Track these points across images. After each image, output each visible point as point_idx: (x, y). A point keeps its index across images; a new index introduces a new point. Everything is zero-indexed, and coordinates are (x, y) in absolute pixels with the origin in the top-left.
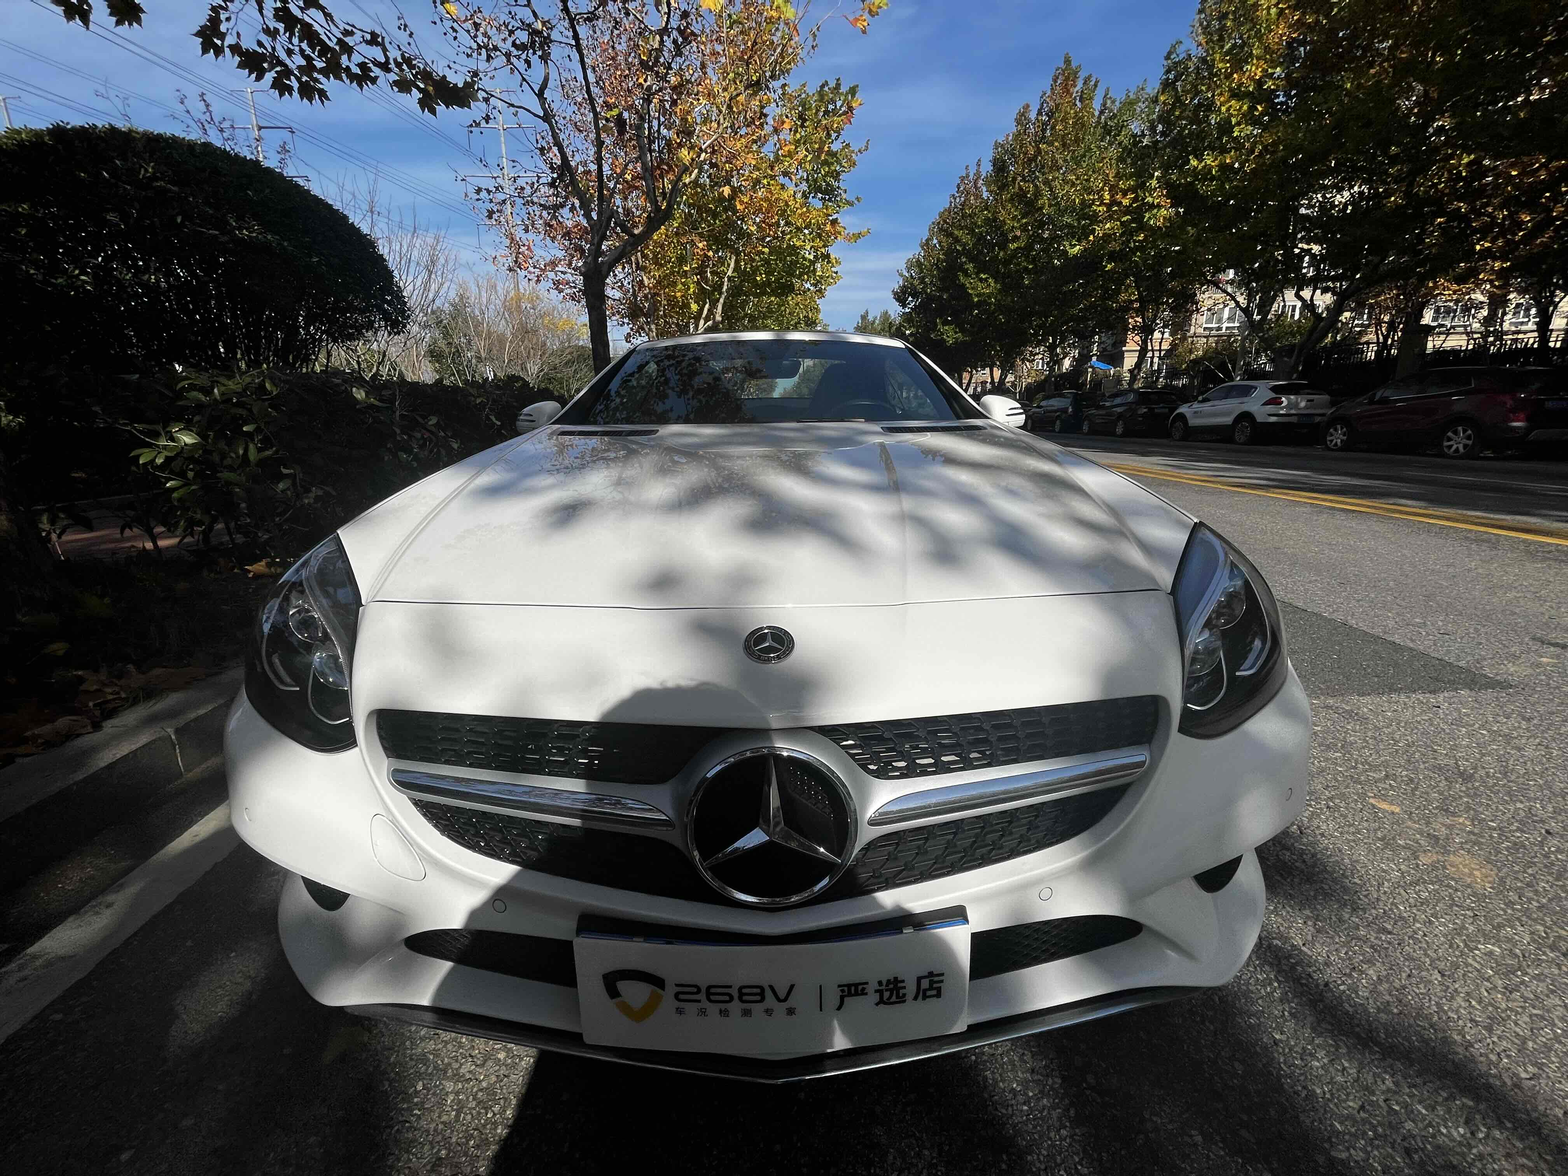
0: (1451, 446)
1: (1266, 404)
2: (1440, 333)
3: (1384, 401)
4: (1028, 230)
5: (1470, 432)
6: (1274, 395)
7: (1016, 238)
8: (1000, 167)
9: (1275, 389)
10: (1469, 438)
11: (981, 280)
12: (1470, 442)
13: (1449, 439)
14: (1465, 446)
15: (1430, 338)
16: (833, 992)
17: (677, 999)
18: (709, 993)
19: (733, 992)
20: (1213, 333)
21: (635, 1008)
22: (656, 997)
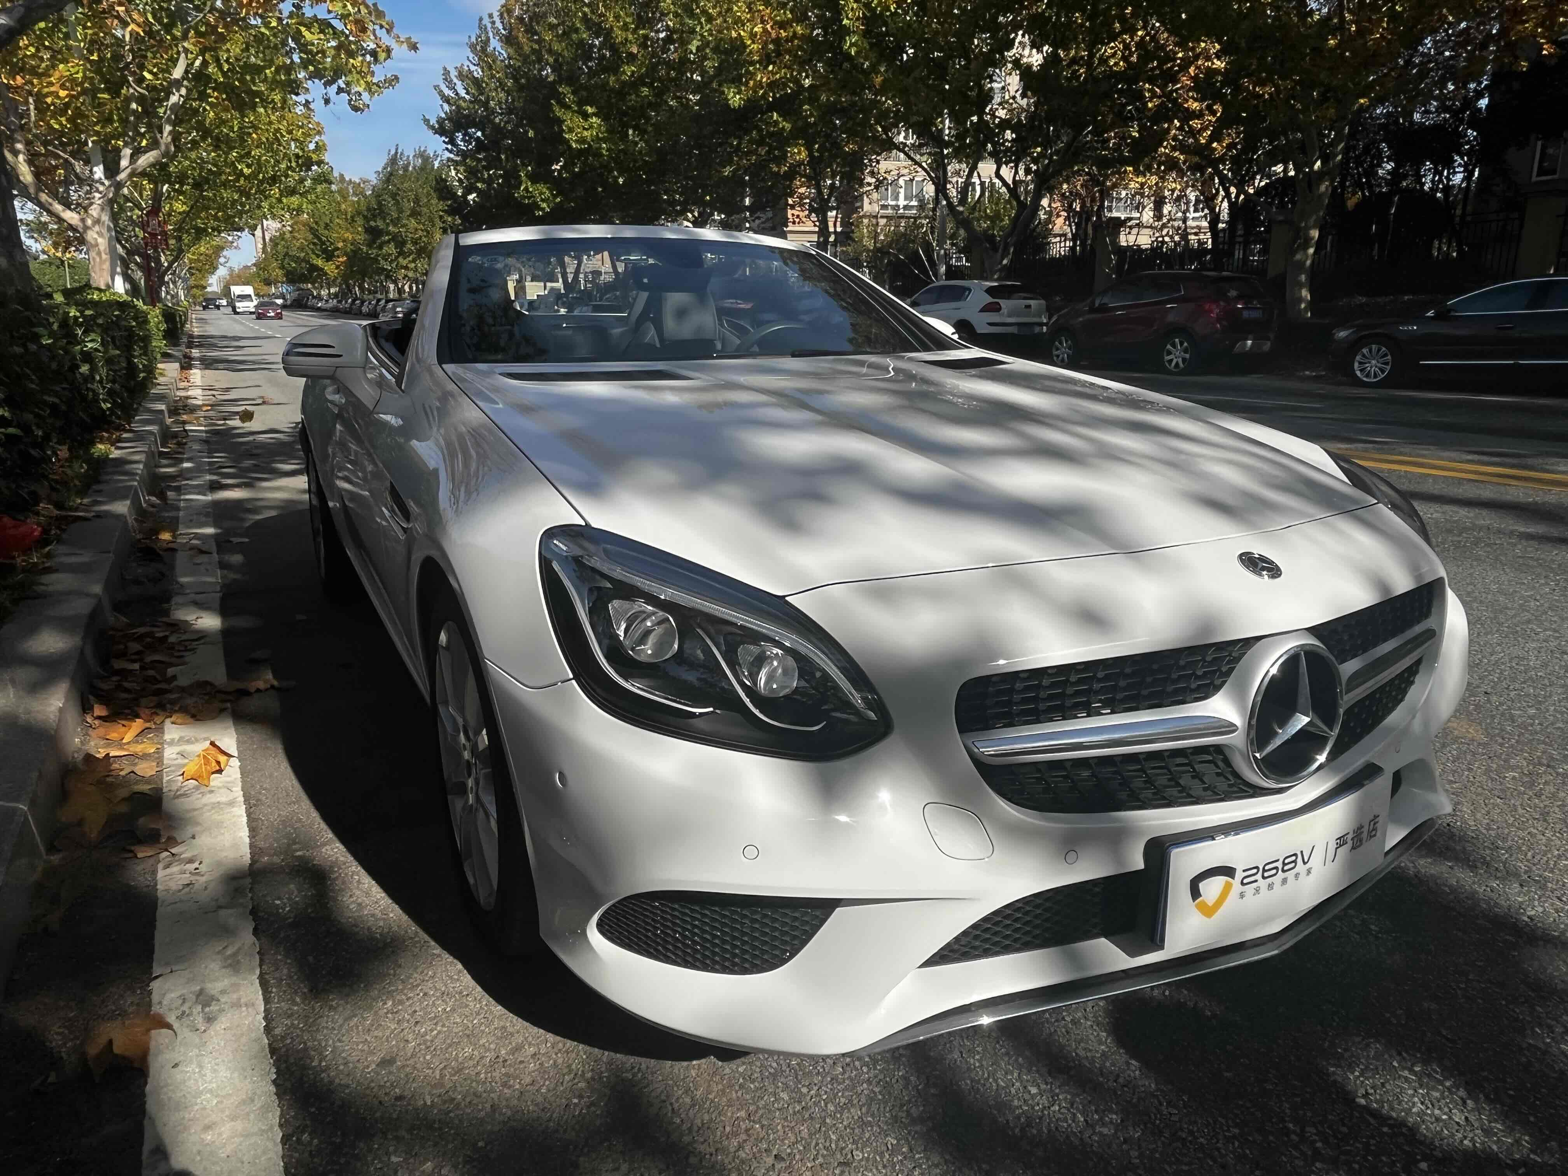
0: (1171, 360)
1: (983, 310)
2: (1132, 227)
3: (1104, 308)
4: (646, 46)
5: (1186, 344)
6: (990, 300)
7: (631, 56)
9: (990, 291)
10: (1186, 351)
12: (1187, 356)
13: (1169, 353)
14: (1184, 360)
15: (1122, 233)
16: (1332, 846)
17: (1242, 884)
18: (1264, 871)
19: (1279, 865)
20: (890, 211)
21: (1210, 904)
22: (1227, 888)
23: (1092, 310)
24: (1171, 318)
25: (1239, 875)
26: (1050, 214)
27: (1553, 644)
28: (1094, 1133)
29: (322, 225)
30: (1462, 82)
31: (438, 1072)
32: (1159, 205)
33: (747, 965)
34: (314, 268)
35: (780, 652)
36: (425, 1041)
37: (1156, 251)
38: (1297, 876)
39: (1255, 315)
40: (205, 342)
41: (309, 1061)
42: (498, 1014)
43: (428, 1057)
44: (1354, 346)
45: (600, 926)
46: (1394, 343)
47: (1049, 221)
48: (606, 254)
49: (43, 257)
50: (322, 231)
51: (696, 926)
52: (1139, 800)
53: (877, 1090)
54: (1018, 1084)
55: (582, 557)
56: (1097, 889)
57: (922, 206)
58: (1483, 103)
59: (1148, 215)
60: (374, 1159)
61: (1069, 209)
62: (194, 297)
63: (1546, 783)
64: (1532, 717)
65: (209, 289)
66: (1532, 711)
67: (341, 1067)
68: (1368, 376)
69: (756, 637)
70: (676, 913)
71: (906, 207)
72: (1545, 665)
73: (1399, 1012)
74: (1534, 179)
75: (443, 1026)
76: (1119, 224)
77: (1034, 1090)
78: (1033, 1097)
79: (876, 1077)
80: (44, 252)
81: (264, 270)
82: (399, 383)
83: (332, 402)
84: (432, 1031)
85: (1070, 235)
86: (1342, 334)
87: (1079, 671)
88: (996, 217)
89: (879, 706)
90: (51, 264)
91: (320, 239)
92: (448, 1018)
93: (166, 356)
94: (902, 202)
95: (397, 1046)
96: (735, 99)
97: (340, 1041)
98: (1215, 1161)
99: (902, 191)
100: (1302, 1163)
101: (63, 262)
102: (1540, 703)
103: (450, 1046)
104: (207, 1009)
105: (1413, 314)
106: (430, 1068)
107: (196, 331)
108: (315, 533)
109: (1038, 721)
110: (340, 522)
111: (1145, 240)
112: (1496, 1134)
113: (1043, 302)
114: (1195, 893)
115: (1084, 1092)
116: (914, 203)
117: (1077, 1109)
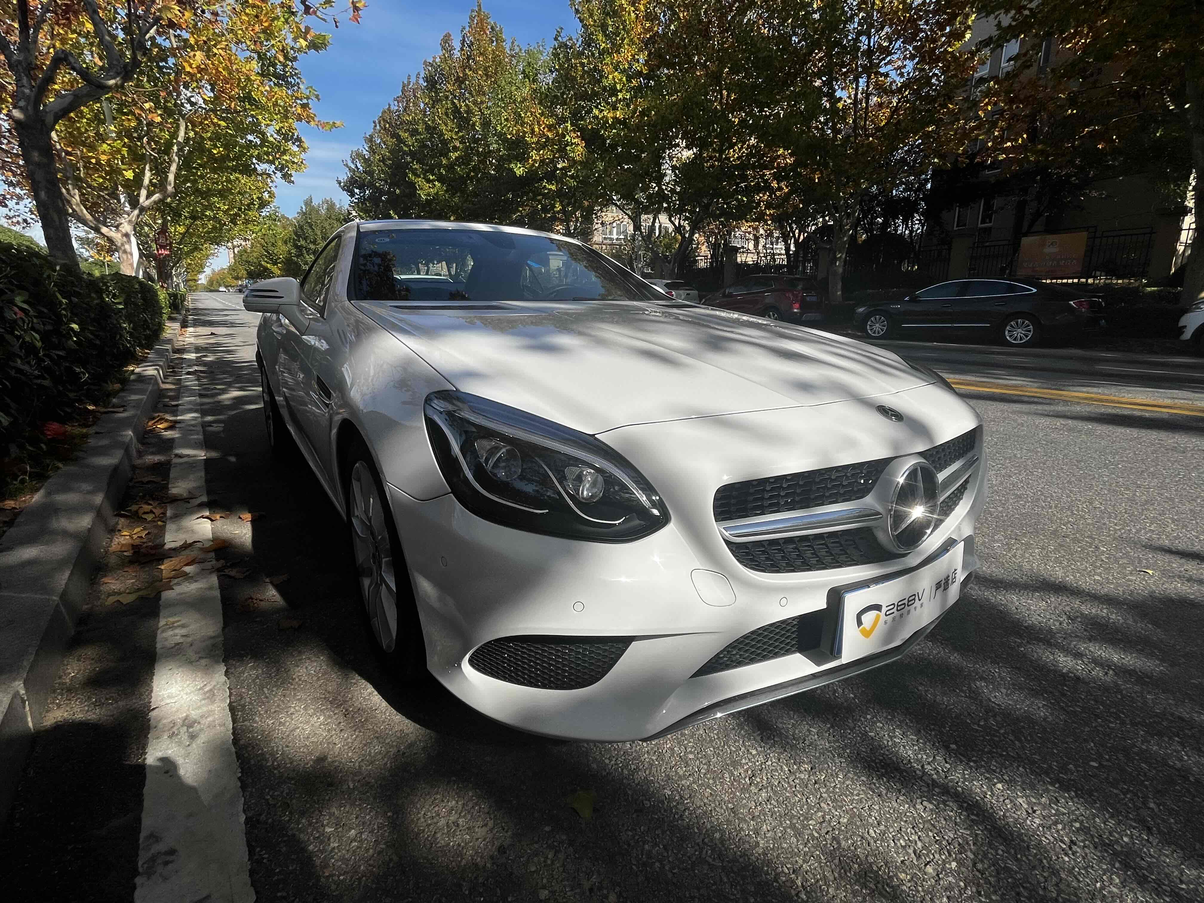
2: (743, 252)
3: (730, 295)
4: (465, 143)
7: (455, 149)
8: (432, 83)
9: (667, 286)
11: (428, 181)
15: (738, 255)
16: (934, 589)
17: (886, 615)
18: (898, 606)
19: (906, 601)
20: (608, 242)
21: (868, 629)
22: (877, 618)
23: (724, 295)
24: (767, 301)
25: (884, 609)
26: (698, 244)
27: (1003, 472)
28: (796, 778)
29: (270, 244)
30: (917, 175)
31: (357, 764)
32: (756, 239)
33: (573, 683)
34: (266, 269)
35: (592, 471)
36: (348, 744)
37: (756, 265)
38: (915, 608)
39: (814, 299)
40: (197, 311)
41: (264, 763)
42: (397, 721)
43: (350, 754)
44: (866, 317)
45: (471, 662)
46: (888, 315)
47: (697, 248)
48: (444, 263)
49: (91, 260)
50: (271, 248)
51: (538, 659)
52: (823, 564)
53: (654, 758)
54: (743, 749)
55: (454, 411)
56: (795, 623)
57: (625, 239)
58: (929, 186)
59: (751, 246)
60: (313, 831)
61: (708, 241)
62: (190, 286)
63: (1017, 549)
64: (1001, 512)
65: (200, 282)
66: (1000, 509)
67: (288, 765)
68: (874, 333)
69: (576, 462)
70: (524, 650)
71: (617, 239)
72: (1001, 483)
73: (964, 688)
74: (955, 228)
75: (360, 732)
76: (736, 250)
77: (754, 752)
78: (754, 756)
79: (652, 749)
80: (92, 257)
81: (234, 270)
82: (322, 316)
83: (277, 333)
84: (352, 736)
85: (709, 256)
86: (861, 310)
87: (788, 480)
88: (668, 247)
89: (660, 505)
90: (96, 264)
91: (268, 253)
92: (363, 726)
93: (171, 319)
94: (615, 236)
95: (328, 748)
96: (519, 170)
97: (287, 746)
98: (874, 792)
99: (615, 230)
100: (926, 789)
101: (104, 263)
102: (1004, 504)
103: (365, 745)
104: (191, 730)
105: (899, 299)
106: (351, 762)
107: (191, 306)
108: (268, 418)
109: (763, 514)
110: (284, 412)
111: (750, 259)
112: (1036, 763)
113: (696, 292)
114: (859, 623)
115: (785, 750)
116: (622, 237)
117: (783, 762)
